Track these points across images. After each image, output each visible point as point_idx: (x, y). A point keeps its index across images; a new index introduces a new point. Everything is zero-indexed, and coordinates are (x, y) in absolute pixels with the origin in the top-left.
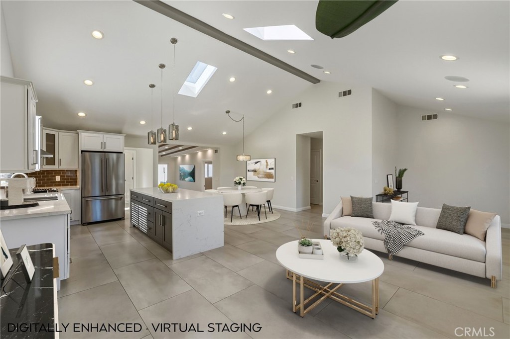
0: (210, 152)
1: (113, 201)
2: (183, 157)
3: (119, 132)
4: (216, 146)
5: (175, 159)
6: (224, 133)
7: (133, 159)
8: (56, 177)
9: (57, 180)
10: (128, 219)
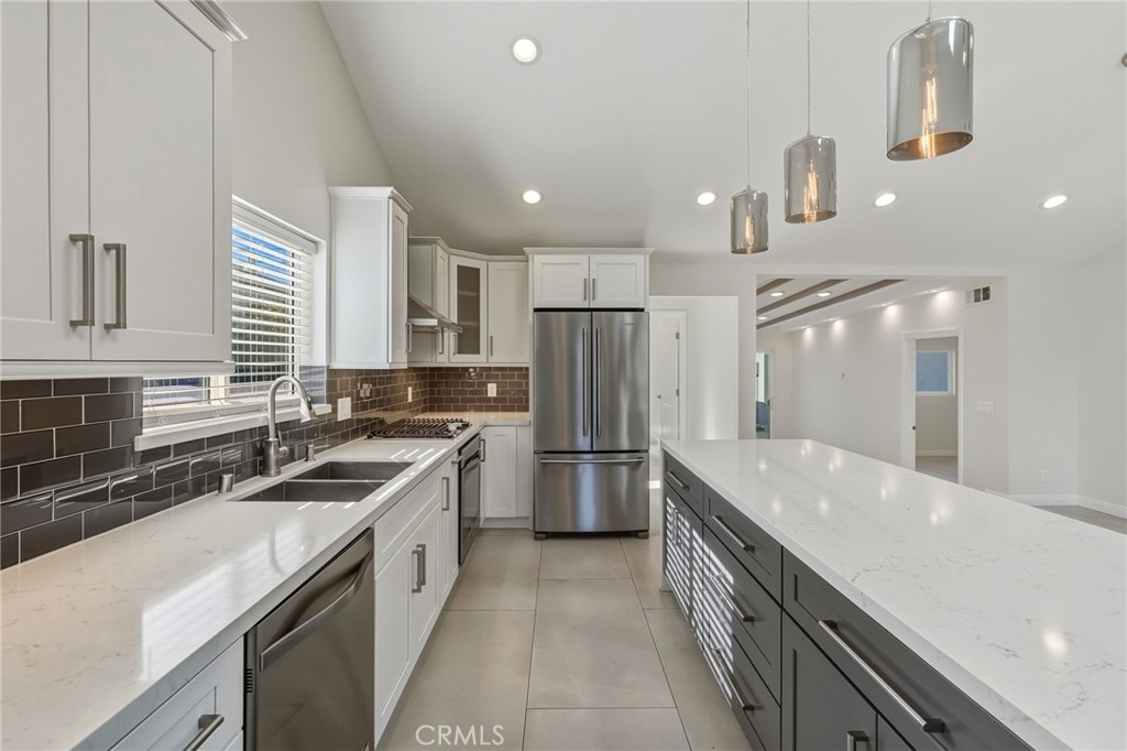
0: (944, 300)
1: (624, 470)
2: (823, 330)
3: (635, 244)
4: (981, 273)
5: (796, 336)
6: (1055, 201)
7: (678, 336)
8: (489, 385)
9: (489, 395)
10: (657, 534)
